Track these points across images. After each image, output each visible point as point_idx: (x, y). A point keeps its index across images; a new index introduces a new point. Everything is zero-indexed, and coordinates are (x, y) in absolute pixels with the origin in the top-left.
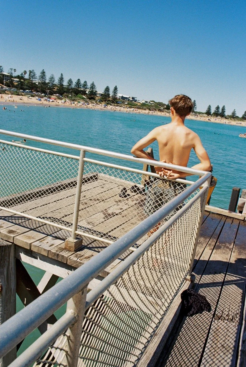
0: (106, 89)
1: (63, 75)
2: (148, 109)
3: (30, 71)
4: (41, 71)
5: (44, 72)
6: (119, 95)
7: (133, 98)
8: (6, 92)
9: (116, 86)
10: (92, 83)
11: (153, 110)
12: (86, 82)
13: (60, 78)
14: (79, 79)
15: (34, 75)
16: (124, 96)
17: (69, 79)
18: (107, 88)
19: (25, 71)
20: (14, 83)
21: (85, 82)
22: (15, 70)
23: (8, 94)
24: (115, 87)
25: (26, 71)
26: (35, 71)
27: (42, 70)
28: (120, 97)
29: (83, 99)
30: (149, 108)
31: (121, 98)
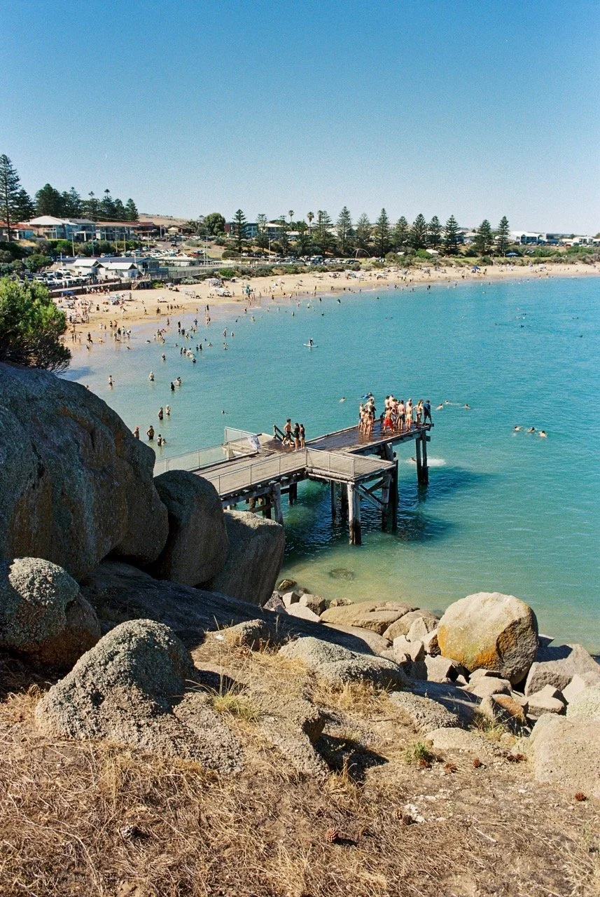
0: (483, 226)
1: (386, 210)
2: (580, 260)
3: (320, 212)
4: (341, 210)
5: (347, 213)
6: (514, 235)
7: (549, 237)
8: (273, 270)
9: (505, 218)
10: (451, 219)
11: (594, 260)
12: (436, 217)
13: (380, 219)
14: (421, 215)
15: (328, 222)
16: (528, 235)
17: (399, 218)
18: (484, 224)
19: (310, 213)
20: (289, 242)
21: (435, 219)
22: (291, 213)
23: (277, 275)
24: (502, 219)
25: (312, 212)
26: (329, 214)
27: (343, 207)
28: (518, 238)
29: (429, 257)
30: (584, 257)
31: (520, 240)
